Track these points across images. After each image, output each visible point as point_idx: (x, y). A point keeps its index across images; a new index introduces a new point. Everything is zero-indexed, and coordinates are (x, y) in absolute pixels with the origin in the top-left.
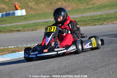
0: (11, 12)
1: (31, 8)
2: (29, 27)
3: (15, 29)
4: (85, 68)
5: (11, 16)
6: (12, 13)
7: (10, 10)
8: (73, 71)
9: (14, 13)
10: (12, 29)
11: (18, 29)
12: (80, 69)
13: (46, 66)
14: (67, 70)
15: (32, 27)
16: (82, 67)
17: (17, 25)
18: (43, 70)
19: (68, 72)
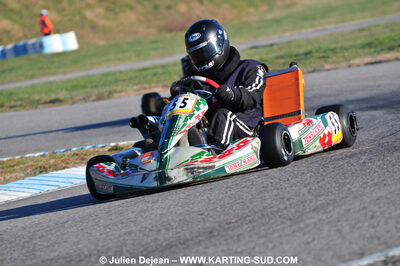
0: (32, 41)
1: (94, 27)
2: (89, 90)
3: (46, 98)
4: (263, 215)
5: (32, 56)
6: (34, 45)
7: (26, 37)
8: (227, 226)
9: (41, 46)
10: (36, 97)
11: (53, 97)
12: (248, 219)
14: (208, 224)
15: (96, 87)
16: (256, 213)
17: (51, 83)
18: (134, 228)
19: (211, 232)
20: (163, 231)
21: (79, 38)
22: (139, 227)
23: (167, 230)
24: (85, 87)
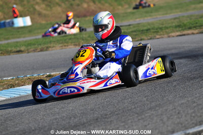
0: (8, 21)
1: (40, 14)
2: (36, 46)
3: (14, 49)
4: (123, 111)
5: (8, 28)
6: (9, 23)
7: (5, 19)
8: (105, 116)
9: (13, 23)
10: (10, 49)
11: (18, 49)
12: (116, 113)
13: (62, 109)
14: (95, 115)
15: (40, 44)
16: (120, 110)
17: (17, 42)
19: (97, 119)
20: (73, 118)
21: (32, 20)
22: (60, 116)
23: (75, 118)
24: (34, 44)
